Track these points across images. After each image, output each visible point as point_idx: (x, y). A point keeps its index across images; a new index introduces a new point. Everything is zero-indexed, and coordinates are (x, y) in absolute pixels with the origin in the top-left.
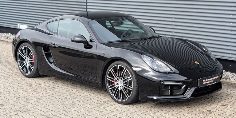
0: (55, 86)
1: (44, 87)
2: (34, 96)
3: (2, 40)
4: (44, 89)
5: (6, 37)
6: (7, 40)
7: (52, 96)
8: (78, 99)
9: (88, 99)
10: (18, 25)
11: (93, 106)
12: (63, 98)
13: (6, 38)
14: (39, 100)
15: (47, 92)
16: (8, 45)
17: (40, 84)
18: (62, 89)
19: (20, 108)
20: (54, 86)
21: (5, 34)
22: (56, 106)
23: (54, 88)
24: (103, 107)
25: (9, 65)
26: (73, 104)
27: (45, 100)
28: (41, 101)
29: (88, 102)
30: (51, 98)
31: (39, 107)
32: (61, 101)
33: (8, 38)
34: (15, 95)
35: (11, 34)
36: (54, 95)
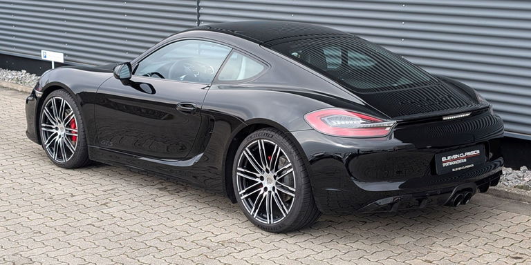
0: (108, 201)
1: (80, 202)
2: (54, 224)
3: (3, 87)
4: (81, 207)
5: (15, 79)
6: (15, 88)
7: (97, 224)
8: (157, 234)
9: (181, 234)
10: (42, 51)
11: (190, 254)
12: (122, 230)
13: (15, 82)
14: (63, 234)
15: (86, 216)
16: (16, 99)
17: (72, 196)
18: (123, 207)
19: (13, 255)
20: (105, 201)
21: (14, 72)
22: (102, 250)
23: (104, 204)
24: (216, 255)
25: (10, 147)
26: (144, 246)
27: (77, 235)
28: (68, 238)
29: (181, 243)
30: (94, 230)
31: (60, 252)
32: (115, 239)
33: (19, 83)
34: (8, 223)
35: (27, 72)
36: (100, 224)
